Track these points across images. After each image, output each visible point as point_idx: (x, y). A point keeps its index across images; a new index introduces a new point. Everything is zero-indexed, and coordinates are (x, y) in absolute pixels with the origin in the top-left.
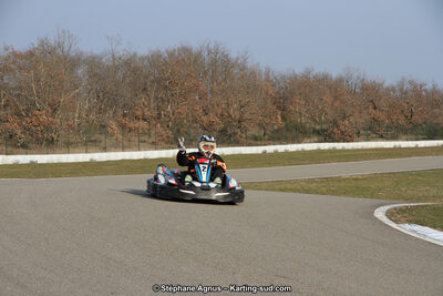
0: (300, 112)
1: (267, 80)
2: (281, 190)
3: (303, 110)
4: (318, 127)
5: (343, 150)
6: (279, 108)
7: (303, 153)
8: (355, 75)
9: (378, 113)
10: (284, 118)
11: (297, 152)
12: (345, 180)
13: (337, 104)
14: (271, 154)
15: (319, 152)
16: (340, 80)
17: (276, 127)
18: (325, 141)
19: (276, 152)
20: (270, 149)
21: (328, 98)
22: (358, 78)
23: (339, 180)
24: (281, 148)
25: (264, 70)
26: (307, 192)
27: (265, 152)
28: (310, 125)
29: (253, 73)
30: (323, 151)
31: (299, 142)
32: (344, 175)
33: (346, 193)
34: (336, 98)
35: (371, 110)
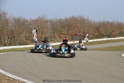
0: (102, 31)
1: (94, 23)
2: (99, 50)
3: (103, 30)
4: (107, 34)
5: (114, 40)
6: (97, 30)
7: (104, 41)
8: (116, 21)
9: (122, 30)
10: (98, 33)
11: (102, 41)
12: (114, 47)
13: (111, 28)
14: (96, 42)
15: (108, 40)
16: (112, 22)
17: (97, 35)
18: (109, 38)
19: (97, 41)
20: (95, 40)
21: (109, 27)
22: (117, 22)
23: (113, 47)
24: (98, 40)
25: (93, 21)
26: (105, 50)
27: (94, 41)
28: (105, 34)
29: (90, 22)
30: (109, 40)
31: (102, 38)
32: (114, 46)
33: (115, 50)
34: (111, 27)
35: (120, 29)
